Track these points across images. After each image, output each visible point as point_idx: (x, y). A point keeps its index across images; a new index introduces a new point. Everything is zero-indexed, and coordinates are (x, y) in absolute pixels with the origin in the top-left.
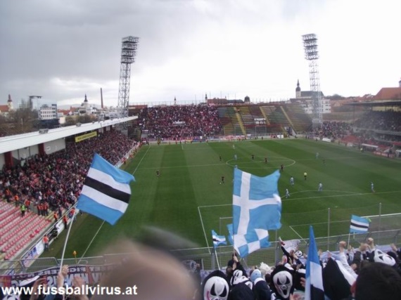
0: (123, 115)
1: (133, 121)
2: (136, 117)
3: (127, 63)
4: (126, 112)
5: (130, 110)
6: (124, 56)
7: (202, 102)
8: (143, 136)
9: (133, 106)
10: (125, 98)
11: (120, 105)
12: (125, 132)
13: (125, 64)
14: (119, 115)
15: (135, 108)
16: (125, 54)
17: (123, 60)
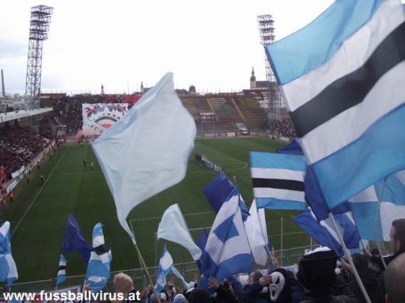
0: (33, 107)
1: (44, 115)
2: (51, 109)
3: (38, 40)
4: (37, 101)
5: (42, 100)
6: (33, 30)
7: (136, 91)
8: (60, 133)
9: (47, 95)
10: (35, 84)
11: (29, 94)
12: (36, 128)
13: (35, 41)
14: (26, 105)
15: (48, 97)
16: (34, 27)
17: (33, 35)
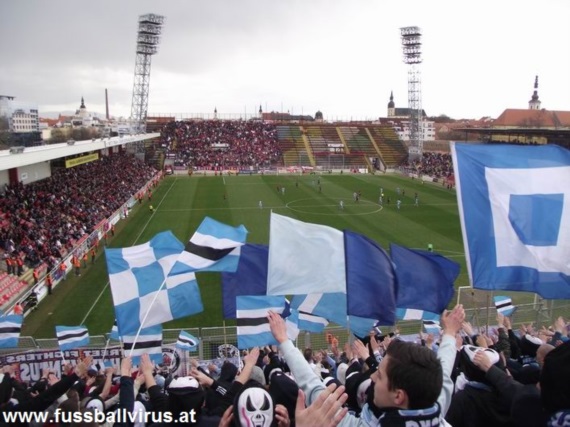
0: (138, 131)
1: (152, 140)
2: (158, 135)
3: (146, 54)
4: (143, 126)
5: (148, 124)
6: (141, 42)
7: (254, 116)
8: (168, 162)
9: (154, 118)
10: (141, 105)
11: (135, 116)
12: (142, 156)
13: (142, 56)
14: (132, 130)
15: (155, 121)
16: (142, 39)
17: (140, 49)
